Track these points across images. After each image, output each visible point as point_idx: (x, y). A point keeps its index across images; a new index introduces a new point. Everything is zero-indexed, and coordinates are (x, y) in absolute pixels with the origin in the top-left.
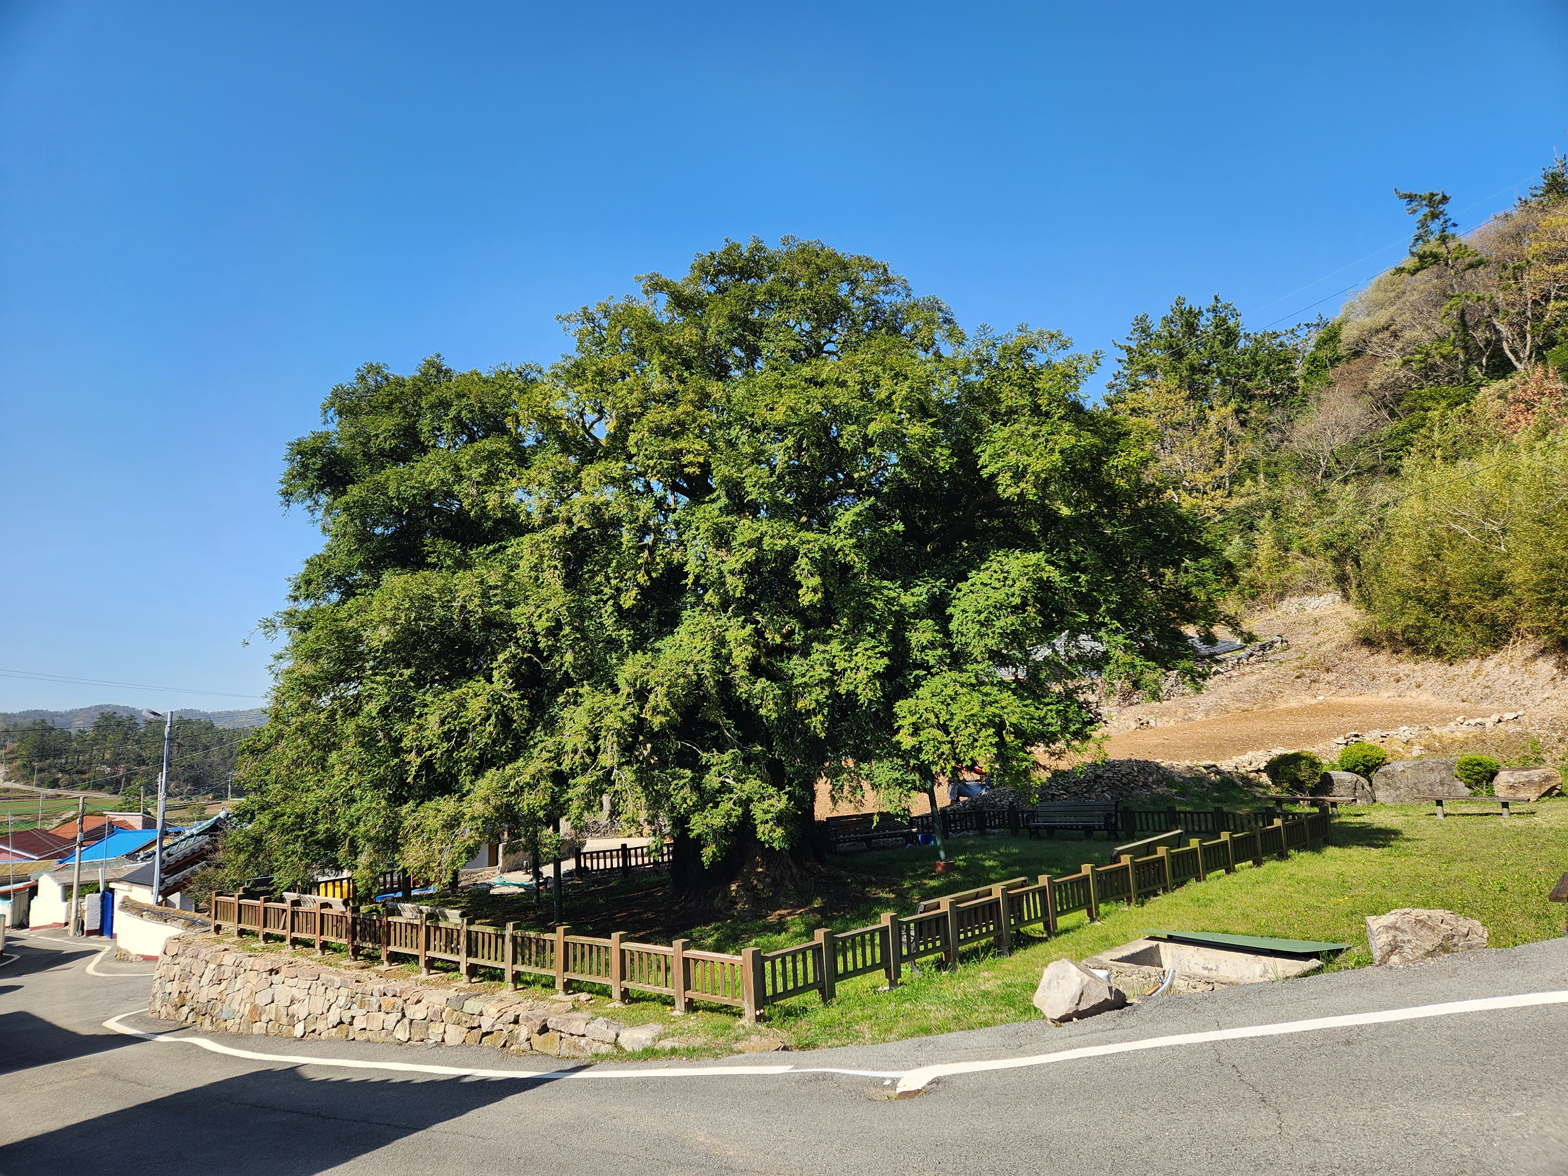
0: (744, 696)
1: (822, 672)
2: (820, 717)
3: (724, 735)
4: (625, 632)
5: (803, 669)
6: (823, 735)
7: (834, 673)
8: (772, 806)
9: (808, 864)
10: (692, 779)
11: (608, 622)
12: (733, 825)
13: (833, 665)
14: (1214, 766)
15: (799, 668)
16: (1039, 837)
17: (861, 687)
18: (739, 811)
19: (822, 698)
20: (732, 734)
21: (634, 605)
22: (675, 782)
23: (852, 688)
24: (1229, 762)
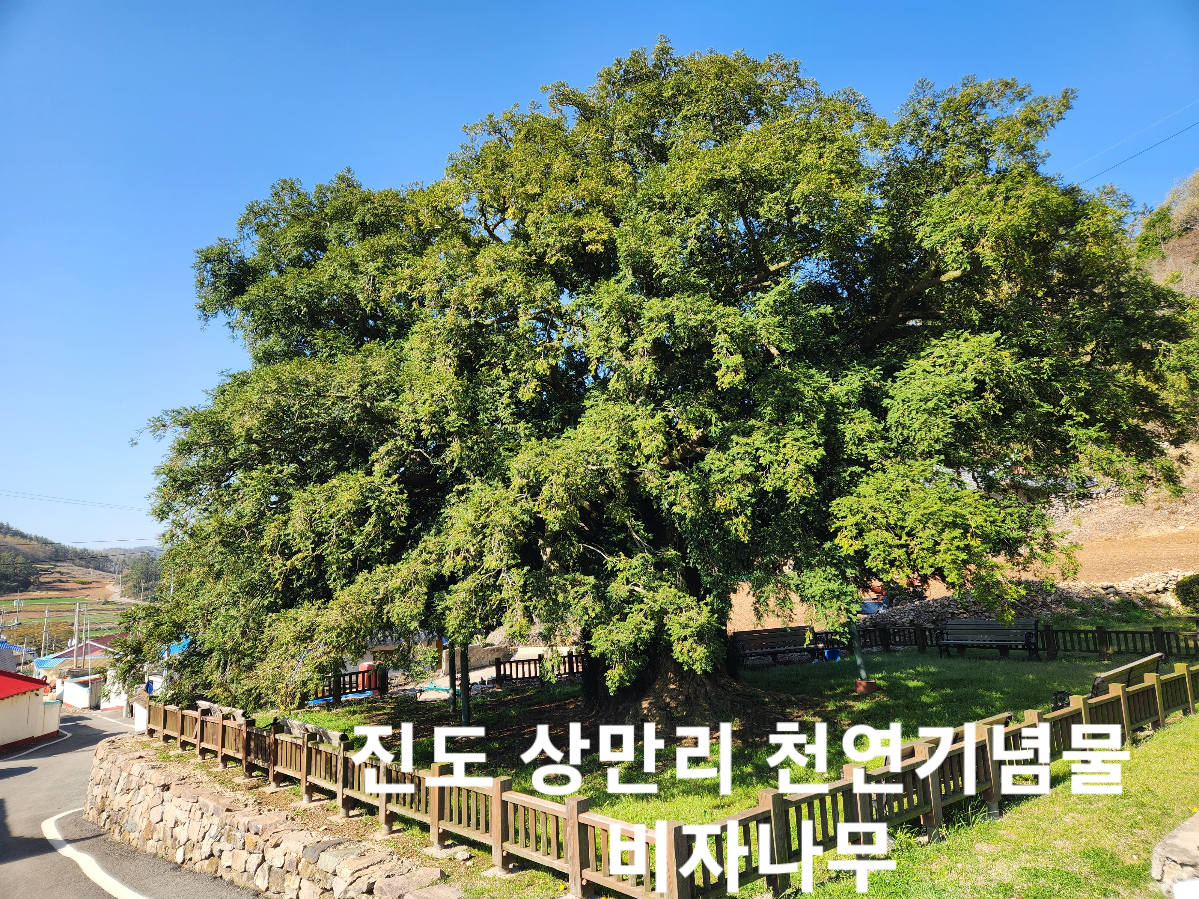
0: (655, 492)
1: (743, 467)
2: (742, 518)
3: (631, 536)
4: (522, 425)
5: (722, 465)
6: (746, 539)
7: (760, 467)
8: (691, 619)
9: (722, 681)
10: (594, 586)
11: (504, 414)
12: (645, 643)
13: (756, 458)
14: (1112, 587)
15: (717, 463)
16: (949, 655)
17: (791, 483)
18: (651, 625)
19: (744, 496)
20: (642, 537)
21: (533, 399)
22: (575, 589)
23: (779, 483)
24: (1127, 583)
